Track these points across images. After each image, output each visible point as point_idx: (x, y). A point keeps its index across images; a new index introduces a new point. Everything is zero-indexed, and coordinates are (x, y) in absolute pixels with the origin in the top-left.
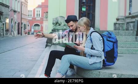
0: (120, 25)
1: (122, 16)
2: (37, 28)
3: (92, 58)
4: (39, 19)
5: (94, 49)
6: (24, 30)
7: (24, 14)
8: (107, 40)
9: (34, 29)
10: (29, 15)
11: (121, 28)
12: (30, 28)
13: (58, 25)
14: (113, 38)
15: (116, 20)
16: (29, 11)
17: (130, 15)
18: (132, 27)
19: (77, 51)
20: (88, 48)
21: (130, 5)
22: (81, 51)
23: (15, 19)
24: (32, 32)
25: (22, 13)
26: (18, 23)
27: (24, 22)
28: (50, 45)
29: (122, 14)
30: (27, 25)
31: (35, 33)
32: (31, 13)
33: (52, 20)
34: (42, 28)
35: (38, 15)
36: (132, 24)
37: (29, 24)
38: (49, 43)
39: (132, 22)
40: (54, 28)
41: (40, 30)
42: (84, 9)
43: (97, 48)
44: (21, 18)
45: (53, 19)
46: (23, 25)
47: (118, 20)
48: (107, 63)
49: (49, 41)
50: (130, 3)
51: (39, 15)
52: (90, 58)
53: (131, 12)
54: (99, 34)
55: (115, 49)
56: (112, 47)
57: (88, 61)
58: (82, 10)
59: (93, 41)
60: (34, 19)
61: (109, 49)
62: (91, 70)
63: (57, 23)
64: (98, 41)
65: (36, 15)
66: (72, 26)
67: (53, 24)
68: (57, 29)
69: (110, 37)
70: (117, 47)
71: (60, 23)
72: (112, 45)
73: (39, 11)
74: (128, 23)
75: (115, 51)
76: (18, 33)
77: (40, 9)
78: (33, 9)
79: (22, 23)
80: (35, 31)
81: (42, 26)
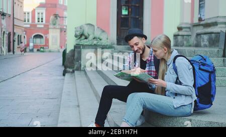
0: (184, 38)
1: (187, 24)
2: (38, 41)
3: (178, 98)
4: (42, 26)
5: (180, 83)
6: (18, 44)
7: (18, 19)
8: (200, 69)
9: (33, 43)
10: (25, 19)
11: (185, 43)
12: (27, 41)
13: (83, 37)
14: (208, 66)
15: (177, 30)
16: (25, 13)
17: (202, 23)
18: (206, 41)
19: (151, 86)
20: (170, 81)
21: (200, 5)
22: (157, 87)
23: (3, 27)
24: (31, 48)
25: (15, 17)
26: (7, 33)
27: (18, 32)
28: (71, 70)
29: (187, 20)
30: (22, 37)
31: (35, 50)
32: (29, 16)
33: (74, 30)
34: (47, 41)
35: (40, 20)
36: (206, 37)
37: (25, 35)
38: (69, 68)
39: (205, 34)
40: (78, 43)
41: (44, 44)
42: (125, 12)
43: (185, 82)
44: (14, 25)
45: (75, 28)
46: (16, 37)
47: (180, 29)
48: (201, 105)
49: (69, 65)
50: (201, 3)
51: (42, 19)
52: (174, 98)
53: (202, 17)
54: (187, 59)
55: (212, 83)
56: (208, 79)
57: (172, 103)
58: (121, 12)
59: (178, 71)
60: (33, 26)
61: (203, 83)
62: (176, 117)
63: (82, 35)
64: (186, 71)
65: (36, 20)
66: (136, 44)
67: (76, 36)
68: (83, 45)
69: (204, 65)
70: (215, 80)
71: (86, 34)
72: (208, 77)
73: (42, 14)
74: (198, 35)
75: (213, 86)
76: (9, 51)
77: (43, 10)
78: (32, 9)
79: (15, 33)
80: (35, 46)
81: (46, 37)
